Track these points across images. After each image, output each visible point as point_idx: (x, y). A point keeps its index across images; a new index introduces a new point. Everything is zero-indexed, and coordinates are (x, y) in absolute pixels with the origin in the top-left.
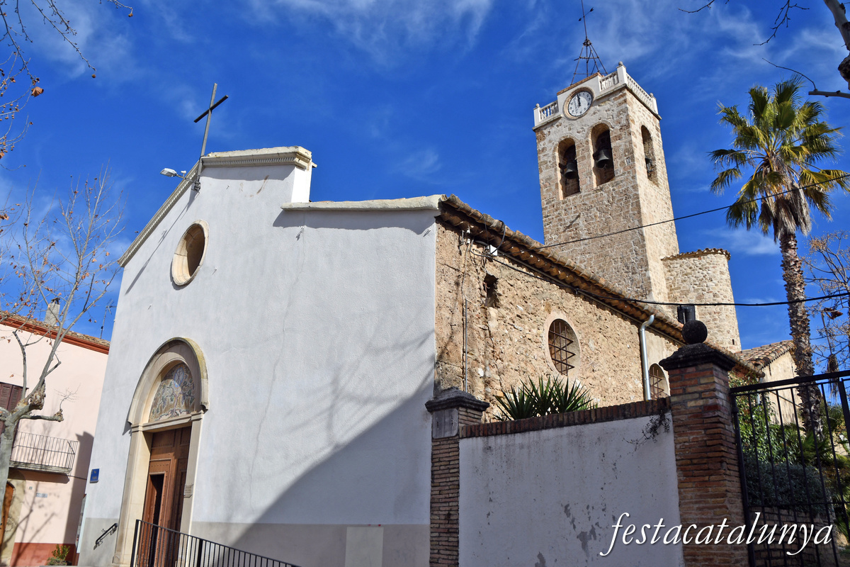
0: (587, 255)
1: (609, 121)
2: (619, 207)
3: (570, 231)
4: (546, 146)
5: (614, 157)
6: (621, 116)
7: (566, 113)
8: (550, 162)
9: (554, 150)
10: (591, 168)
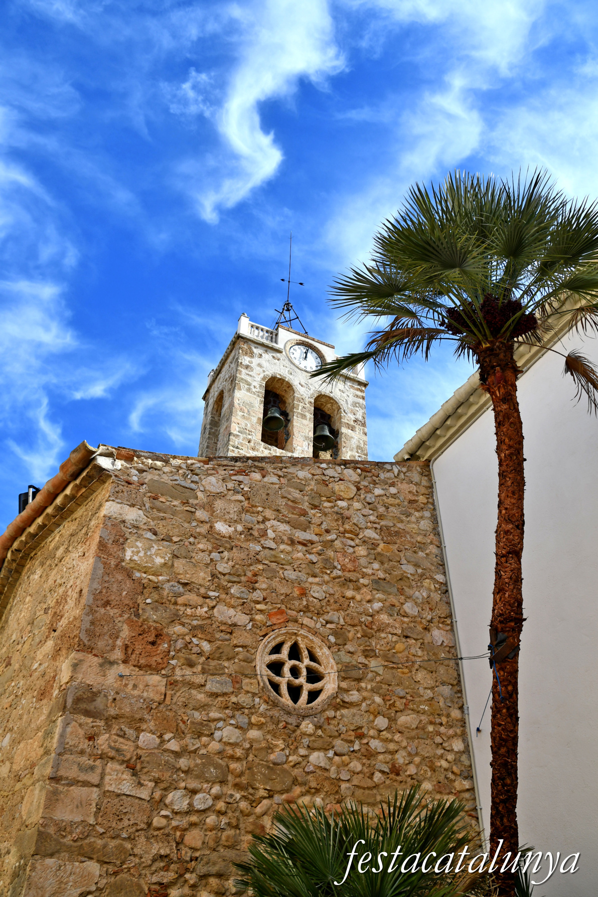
4: (252, 365)
5: (343, 444)
6: (357, 409)
7: (288, 353)
8: (255, 387)
9: (263, 379)
10: (311, 435)
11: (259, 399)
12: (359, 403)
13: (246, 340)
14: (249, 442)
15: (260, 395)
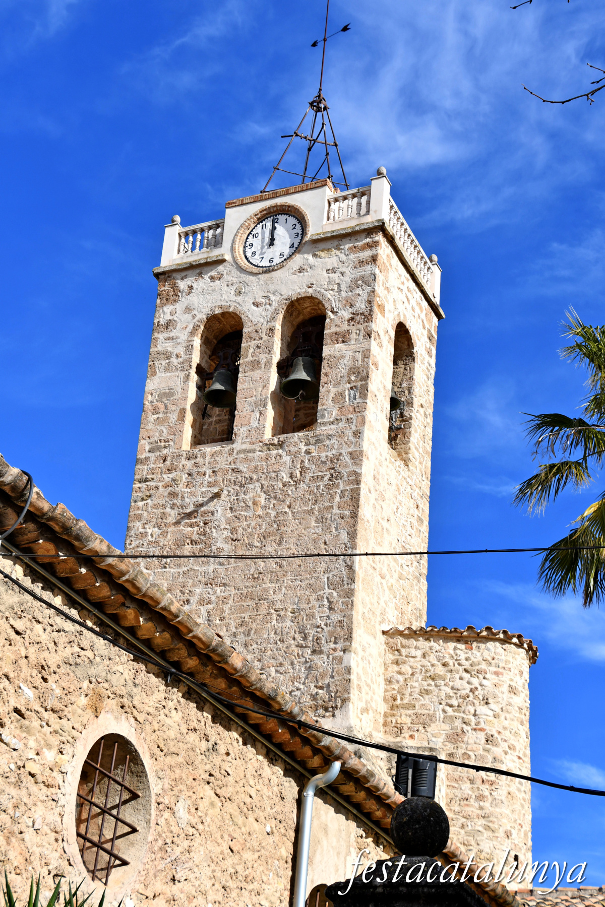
0: (218, 589)
1: (329, 295)
2: (311, 492)
3: (191, 526)
4: (175, 317)
6: (359, 290)
8: (180, 355)
10: (268, 392)
12: (363, 277)
13: (167, 275)
14: (164, 461)
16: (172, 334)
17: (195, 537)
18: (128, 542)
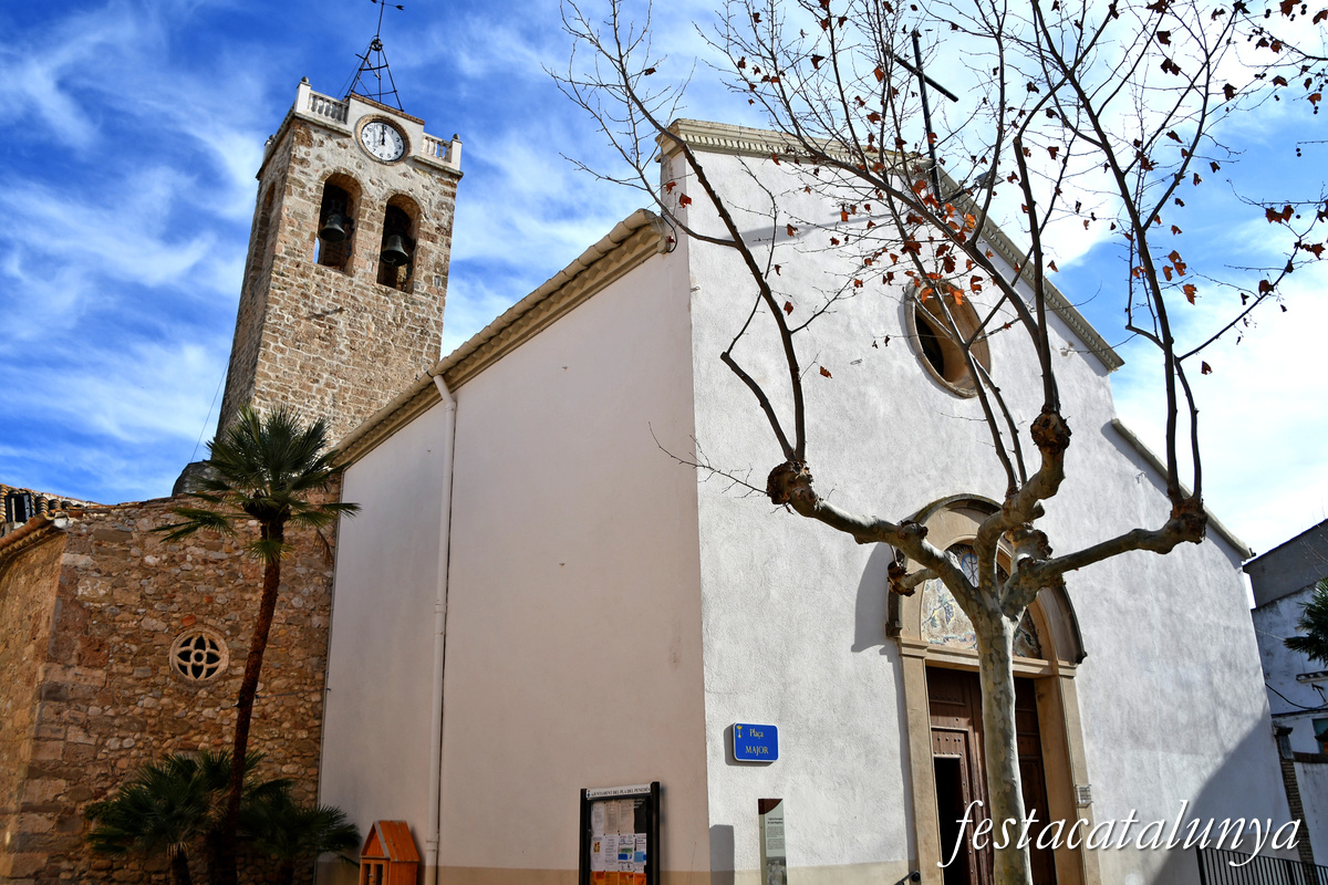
2: (407, 337)
3: (320, 325)
4: (309, 158)
5: (418, 261)
6: (443, 211)
7: (359, 137)
8: (310, 190)
9: (322, 178)
10: (378, 251)
11: (314, 206)
12: (446, 204)
13: (304, 122)
14: (298, 266)
15: (317, 200)
16: (305, 170)
17: (322, 335)
18: (267, 317)
